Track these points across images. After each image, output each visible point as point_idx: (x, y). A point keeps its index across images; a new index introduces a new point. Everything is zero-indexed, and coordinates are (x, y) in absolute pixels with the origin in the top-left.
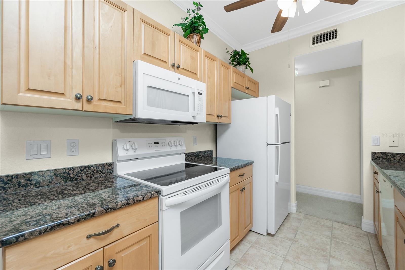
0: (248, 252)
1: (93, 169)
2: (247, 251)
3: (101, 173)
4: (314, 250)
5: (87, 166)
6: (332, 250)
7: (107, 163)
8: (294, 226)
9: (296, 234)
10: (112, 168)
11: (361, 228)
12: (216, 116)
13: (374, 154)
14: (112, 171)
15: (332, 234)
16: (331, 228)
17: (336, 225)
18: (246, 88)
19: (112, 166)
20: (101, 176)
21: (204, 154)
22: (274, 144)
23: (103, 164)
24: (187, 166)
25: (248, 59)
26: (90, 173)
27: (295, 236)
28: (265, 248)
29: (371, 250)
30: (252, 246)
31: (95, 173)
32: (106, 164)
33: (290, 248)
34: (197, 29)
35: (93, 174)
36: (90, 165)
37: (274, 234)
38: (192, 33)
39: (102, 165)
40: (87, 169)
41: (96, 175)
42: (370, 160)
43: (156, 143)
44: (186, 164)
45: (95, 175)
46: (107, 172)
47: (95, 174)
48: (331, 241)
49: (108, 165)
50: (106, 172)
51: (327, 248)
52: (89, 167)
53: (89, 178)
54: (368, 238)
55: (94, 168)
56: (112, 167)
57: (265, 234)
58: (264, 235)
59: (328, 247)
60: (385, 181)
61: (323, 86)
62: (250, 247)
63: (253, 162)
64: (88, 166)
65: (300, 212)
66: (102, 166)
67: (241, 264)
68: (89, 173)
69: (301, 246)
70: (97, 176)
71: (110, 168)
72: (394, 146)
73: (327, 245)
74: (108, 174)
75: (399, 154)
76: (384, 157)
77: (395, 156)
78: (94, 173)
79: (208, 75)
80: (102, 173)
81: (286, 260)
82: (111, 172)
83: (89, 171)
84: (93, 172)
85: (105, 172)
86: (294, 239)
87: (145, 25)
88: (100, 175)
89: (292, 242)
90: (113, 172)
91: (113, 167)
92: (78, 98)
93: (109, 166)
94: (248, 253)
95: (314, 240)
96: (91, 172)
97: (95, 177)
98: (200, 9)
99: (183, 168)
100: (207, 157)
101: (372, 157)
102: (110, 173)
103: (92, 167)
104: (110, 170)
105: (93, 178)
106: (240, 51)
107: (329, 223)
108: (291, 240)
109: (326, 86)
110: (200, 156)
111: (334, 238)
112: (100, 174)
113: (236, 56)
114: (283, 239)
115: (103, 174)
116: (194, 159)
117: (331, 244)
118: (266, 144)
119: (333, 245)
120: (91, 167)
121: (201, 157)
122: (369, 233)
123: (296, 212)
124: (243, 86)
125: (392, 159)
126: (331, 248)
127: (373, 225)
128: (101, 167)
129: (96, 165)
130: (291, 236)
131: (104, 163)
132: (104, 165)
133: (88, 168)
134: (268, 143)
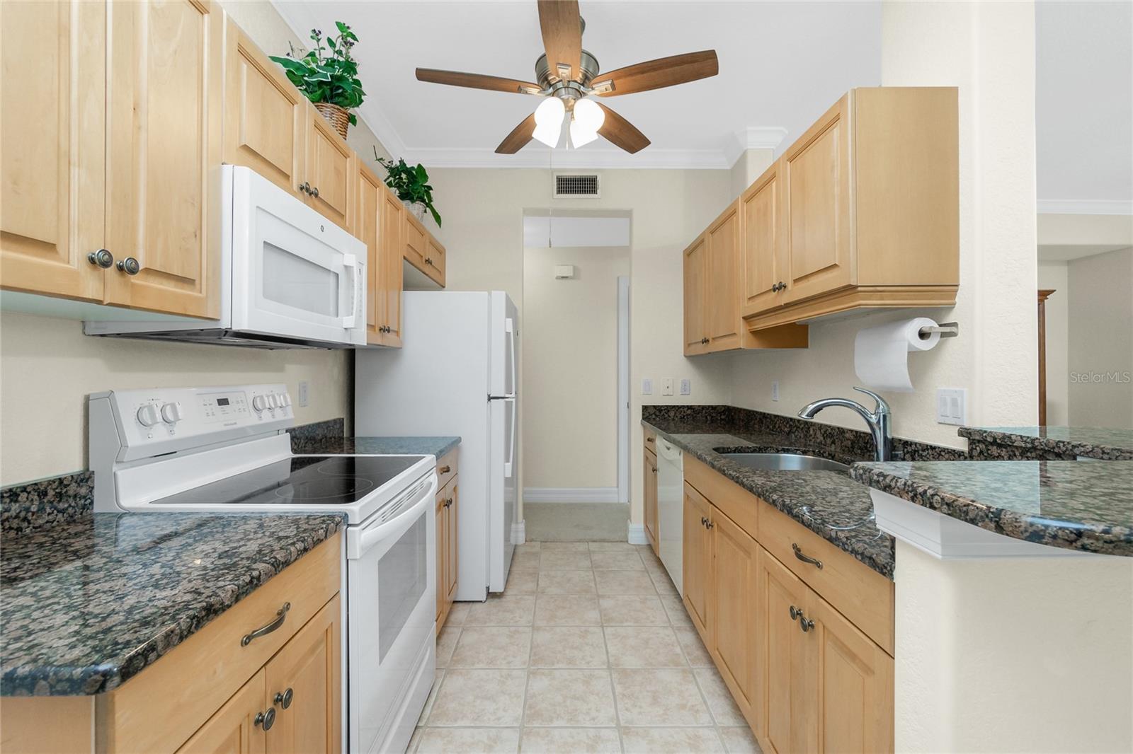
0: (461, 644)
1: (27, 498)
2: (458, 642)
3: (53, 513)
4: (574, 596)
5: (6, 492)
6: (598, 586)
7: (72, 476)
8: (529, 568)
9: (538, 581)
10: (91, 491)
11: (627, 542)
12: (377, 329)
13: (645, 408)
14: (89, 501)
15: (591, 562)
16: (589, 554)
17: (593, 546)
18: (426, 261)
19: (89, 483)
20: (52, 522)
21: (326, 432)
22: (502, 396)
23: (61, 481)
24: (296, 464)
25: (430, 188)
26: (17, 517)
27: (538, 585)
28: (492, 624)
29: (646, 568)
30: (464, 630)
31: (33, 515)
32: (70, 478)
33: (535, 607)
34: (343, 96)
35: (25, 519)
36: (17, 488)
37: (502, 591)
38: (328, 102)
39: (57, 483)
40: (6, 502)
41: (36, 520)
42: (640, 422)
43: (223, 402)
44: (293, 459)
45: (32, 521)
46: (74, 507)
47: (34, 517)
48: (593, 573)
49: (76, 482)
50: (70, 506)
51: (591, 587)
52: (11, 495)
53: (12, 534)
54: (639, 553)
55: (30, 496)
56: (90, 487)
57: (484, 598)
58: (481, 601)
59: (592, 584)
60: (668, 449)
61: (563, 277)
62: (462, 632)
63: (459, 440)
64: (11, 490)
65: (532, 540)
66: (57, 488)
67: (456, 669)
68: (14, 514)
69: (552, 598)
70: (40, 522)
71: (83, 491)
72: (668, 395)
73: (589, 582)
74: (75, 512)
75: (674, 406)
76: (658, 413)
77: (669, 411)
78: (30, 514)
79: (365, 222)
80: (58, 512)
81: (535, 628)
82: (85, 505)
83: (13, 509)
84: (28, 510)
85: (66, 506)
86: (537, 590)
87: (248, 66)
88: (50, 517)
89: (536, 597)
90: (92, 503)
91: (93, 488)
92: (99, 262)
93: (79, 484)
94: (463, 645)
95: (569, 580)
96: (20, 511)
97: (34, 528)
98: (352, 44)
99: (286, 473)
100: (333, 439)
101: (643, 415)
102: (84, 507)
103: (22, 491)
104: (84, 497)
105: (28, 531)
106: (416, 167)
107: (582, 547)
108: (532, 593)
109: (567, 277)
110: (318, 435)
111: (596, 568)
112: (49, 514)
113: (401, 174)
114: (519, 597)
115: (60, 515)
116: (305, 447)
117: (595, 580)
118: (486, 398)
119: (598, 579)
120: (19, 495)
121: (319, 438)
122: (639, 545)
123: (524, 542)
124: (422, 257)
125: (666, 416)
126: (596, 585)
127: (643, 530)
128: (54, 489)
129: (36, 484)
130: (530, 586)
131: (63, 477)
132: (65, 482)
133: (8, 497)
134: (491, 396)
